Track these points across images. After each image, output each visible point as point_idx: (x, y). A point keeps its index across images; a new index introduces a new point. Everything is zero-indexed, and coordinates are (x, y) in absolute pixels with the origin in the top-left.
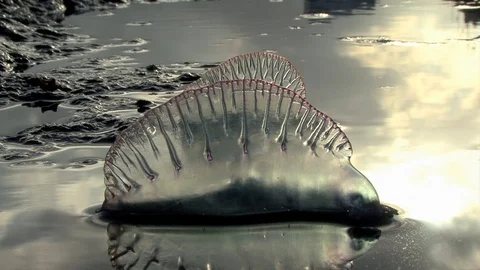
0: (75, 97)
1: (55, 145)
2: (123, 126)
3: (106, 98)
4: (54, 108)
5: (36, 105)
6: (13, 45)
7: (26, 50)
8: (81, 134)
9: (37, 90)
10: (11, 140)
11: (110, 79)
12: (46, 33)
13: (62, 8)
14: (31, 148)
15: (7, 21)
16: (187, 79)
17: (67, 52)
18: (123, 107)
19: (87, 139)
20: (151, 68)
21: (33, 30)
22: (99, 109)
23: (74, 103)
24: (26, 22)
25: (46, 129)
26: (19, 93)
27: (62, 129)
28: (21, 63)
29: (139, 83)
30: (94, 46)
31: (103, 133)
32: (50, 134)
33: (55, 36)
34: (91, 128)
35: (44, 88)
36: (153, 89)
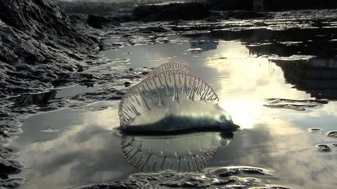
0: (100, 81)
1: (90, 100)
2: (119, 93)
3: (112, 82)
4: (92, 86)
5: (84, 85)
6: (78, 62)
7: (83, 64)
8: (102, 96)
9: (86, 79)
10: (73, 98)
11: (115, 74)
12: (90, 57)
13: (98, 48)
14: (81, 102)
15: (76, 53)
16: (145, 73)
17: (99, 64)
18: (119, 85)
19: (104, 98)
20: (131, 70)
21: (86, 56)
22: (110, 86)
23: (100, 83)
24: (83, 53)
25: (88, 94)
26: (78, 80)
27: (94, 94)
28: (80, 68)
29: (126, 75)
30: (109, 62)
31: (110, 95)
32: (89, 96)
33: (94, 58)
34: (105, 94)
35: (88, 77)
36: (131, 78)
